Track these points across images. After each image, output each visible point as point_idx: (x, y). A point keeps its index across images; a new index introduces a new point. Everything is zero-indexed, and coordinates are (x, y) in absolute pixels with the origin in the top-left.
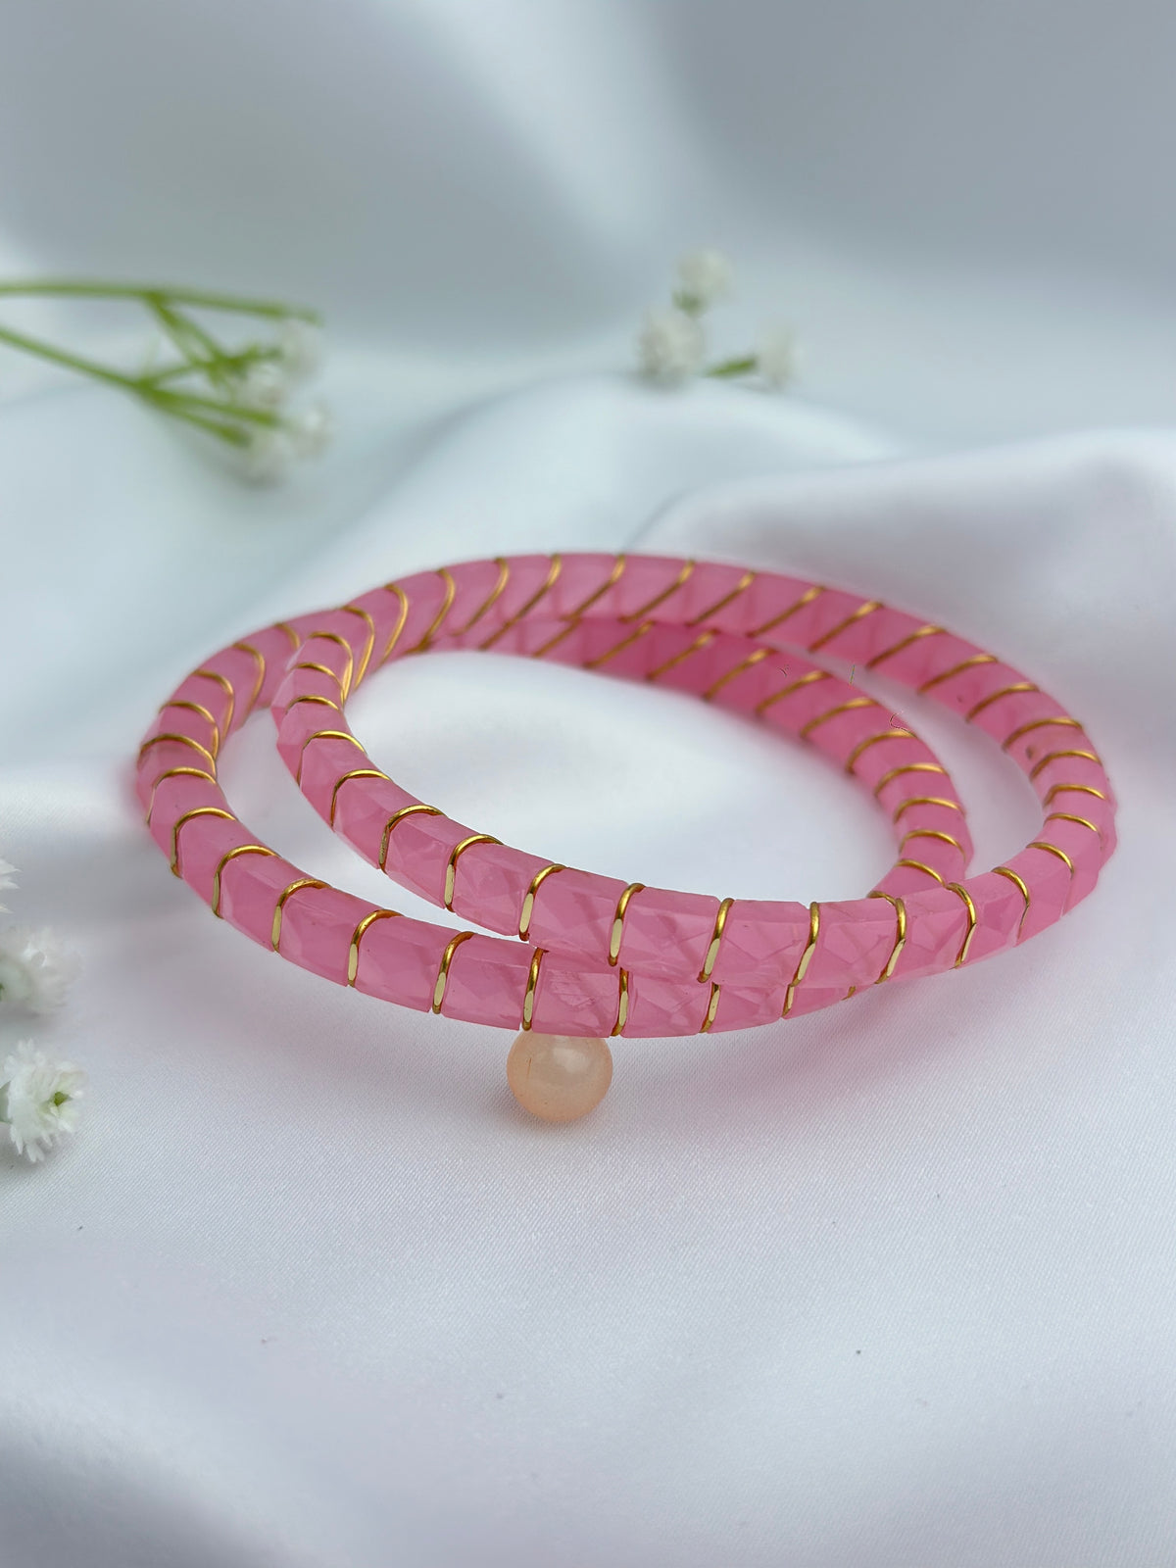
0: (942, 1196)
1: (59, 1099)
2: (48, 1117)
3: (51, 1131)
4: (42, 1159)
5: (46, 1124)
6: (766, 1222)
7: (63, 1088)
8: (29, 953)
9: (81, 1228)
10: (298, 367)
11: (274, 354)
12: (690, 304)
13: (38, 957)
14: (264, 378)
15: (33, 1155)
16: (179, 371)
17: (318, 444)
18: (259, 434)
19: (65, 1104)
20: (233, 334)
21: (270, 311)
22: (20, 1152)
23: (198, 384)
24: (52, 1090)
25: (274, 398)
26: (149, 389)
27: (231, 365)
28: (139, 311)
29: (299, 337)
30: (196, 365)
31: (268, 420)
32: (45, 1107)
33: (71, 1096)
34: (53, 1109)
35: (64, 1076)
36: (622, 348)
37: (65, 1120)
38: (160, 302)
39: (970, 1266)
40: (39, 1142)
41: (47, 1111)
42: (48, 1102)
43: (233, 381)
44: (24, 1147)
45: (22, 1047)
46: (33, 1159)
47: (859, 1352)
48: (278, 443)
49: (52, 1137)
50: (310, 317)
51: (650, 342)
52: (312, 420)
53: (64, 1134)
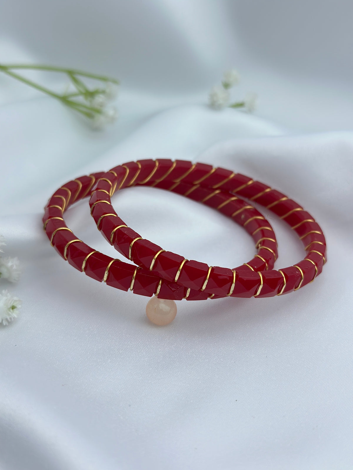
0: (267, 357)
1: (13, 308)
2: (10, 313)
3: (11, 317)
4: (7, 324)
5: (9, 315)
7: (15, 304)
8: (10, 264)
9: (16, 345)
10: (110, 96)
11: (103, 92)
12: (226, 86)
13: (12, 266)
14: (99, 99)
16: (75, 95)
17: (113, 120)
18: (96, 116)
19: (15, 310)
20: (91, 85)
21: (104, 79)
22: (1, 322)
23: (81, 99)
24: (11, 305)
25: (102, 105)
26: (65, 100)
27: (90, 94)
28: (65, 76)
29: (111, 88)
30: (81, 93)
31: (99, 112)
32: (9, 309)
33: (17, 307)
34: (11, 310)
35: (16, 301)
36: (205, 98)
37: (15, 314)
38: (72, 74)
40: (7, 320)
41: (10, 311)
43: (90, 99)
44: (2, 320)
45: (4, 292)
46: (5, 324)
47: (236, 400)
48: (101, 119)
50: (115, 82)
51: (213, 96)
52: (111, 113)
53: (14, 318)
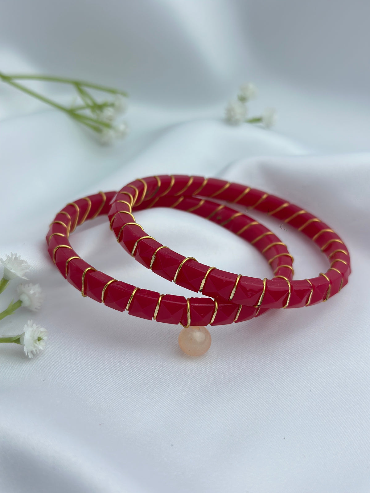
0: (311, 391)
1: (39, 339)
2: (36, 345)
3: (36, 349)
4: (32, 357)
5: (35, 347)
6: (256, 394)
7: (41, 336)
8: (32, 292)
9: (44, 380)
10: (119, 110)
11: (112, 105)
12: (243, 99)
13: (34, 294)
14: (109, 112)
15: (30, 356)
16: (82, 108)
17: (123, 135)
18: (105, 130)
19: (41, 341)
20: (100, 98)
21: (112, 91)
22: (26, 355)
23: (88, 112)
24: (38, 336)
25: (111, 119)
26: (72, 113)
27: (99, 107)
28: (72, 88)
29: (121, 101)
30: (88, 106)
31: (108, 126)
32: (35, 341)
33: (43, 339)
34: (38, 342)
35: (41, 332)
36: (220, 111)
37: (41, 346)
38: (79, 86)
39: (320, 413)
40: (32, 352)
41: (36, 343)
42: (36, 340)
43: (98, 112)
44: (28, 353)
45: (30, 322)
46: (30, 357)
47: (284, 438)
48: (111, 133)
49: (36, 351)
50: (124, 94)
51: (230, 111)
52: (122, 127)
53: (40, 350)
